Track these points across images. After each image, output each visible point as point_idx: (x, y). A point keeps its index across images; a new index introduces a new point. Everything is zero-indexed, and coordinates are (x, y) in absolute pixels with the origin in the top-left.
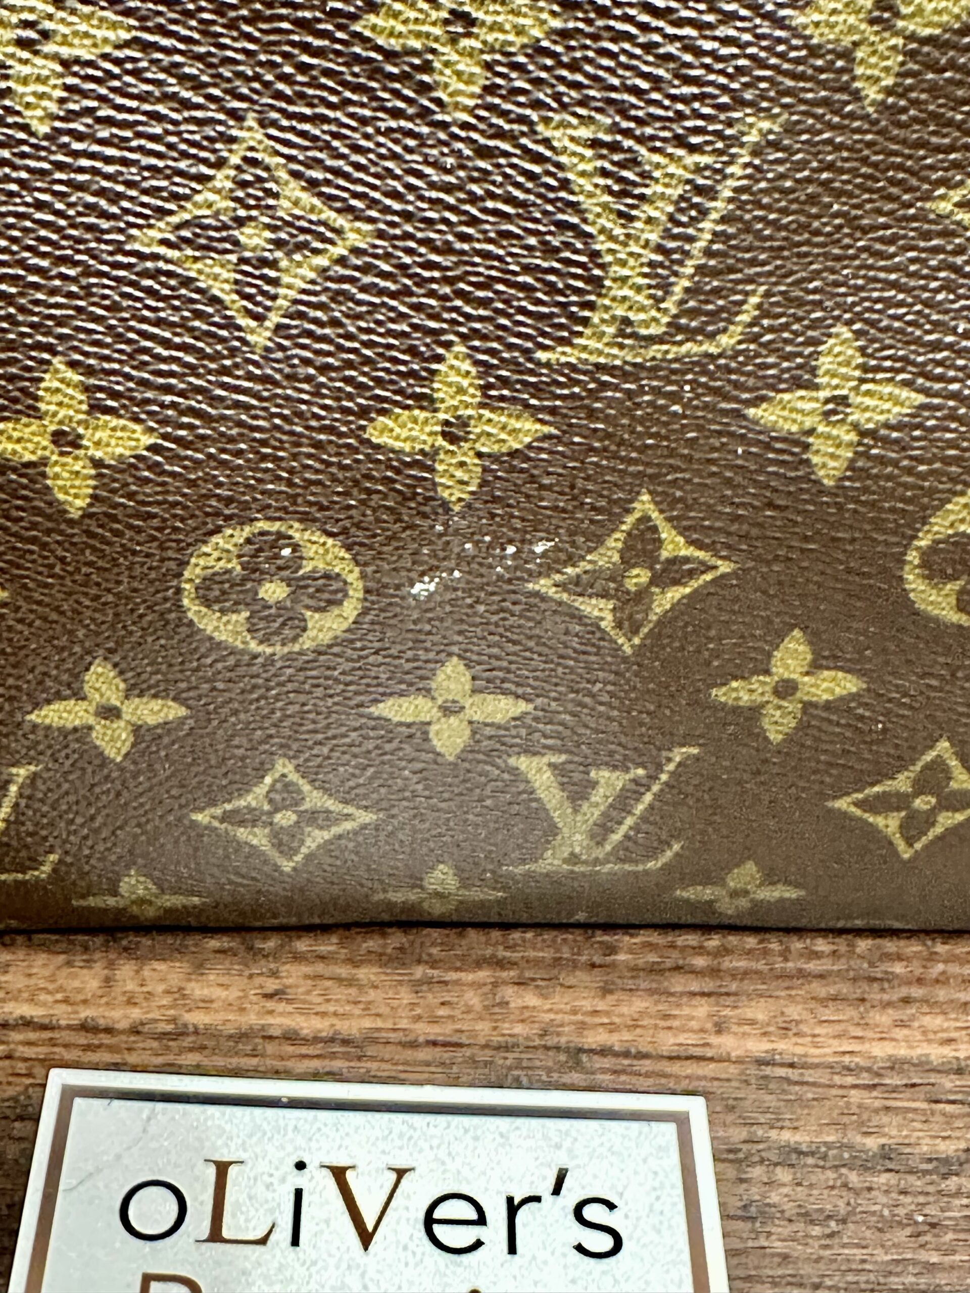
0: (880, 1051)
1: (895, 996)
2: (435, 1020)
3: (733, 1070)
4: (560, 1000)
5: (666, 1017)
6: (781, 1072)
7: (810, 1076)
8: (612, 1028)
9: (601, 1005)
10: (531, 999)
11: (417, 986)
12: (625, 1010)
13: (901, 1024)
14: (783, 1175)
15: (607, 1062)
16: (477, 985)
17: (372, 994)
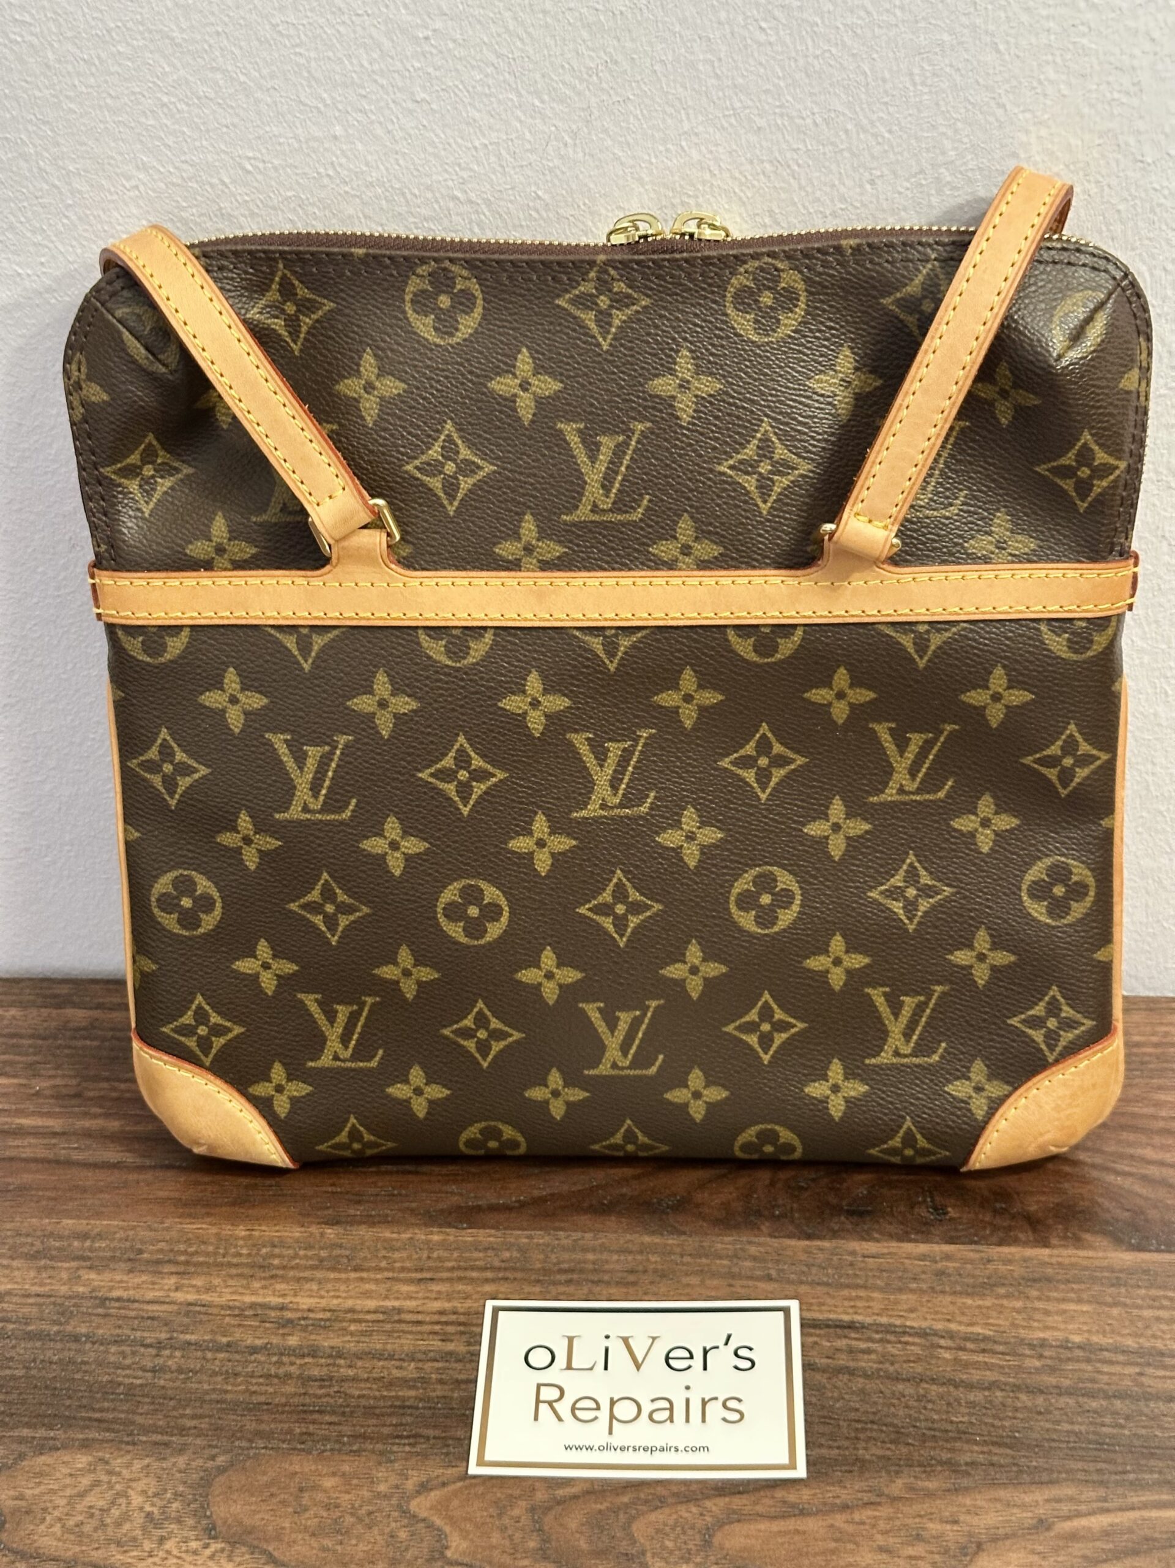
0: (248, 1299)
1: (267, 1274)
2: (42, 1285)
3: (176, 1307)
4: (107, 1276)
5: (153, 1283)
6: (198, 1308)
7: (210, 1311)
8: (126, 1289)
9: (125, 1278)
10: (93, 1275)
11: (39, 1270)
12: (136, 1280)
13: (264, 1287)
14: (178, 1354)
15: (117, 1304)
16: (68, 1269)
17: (16, 1273)
